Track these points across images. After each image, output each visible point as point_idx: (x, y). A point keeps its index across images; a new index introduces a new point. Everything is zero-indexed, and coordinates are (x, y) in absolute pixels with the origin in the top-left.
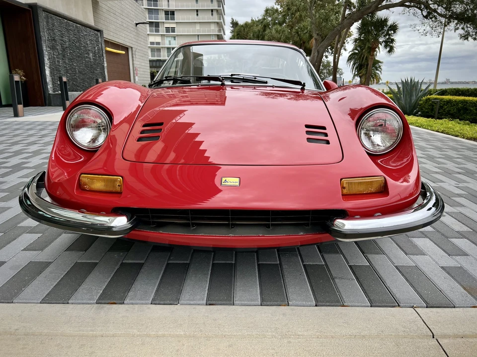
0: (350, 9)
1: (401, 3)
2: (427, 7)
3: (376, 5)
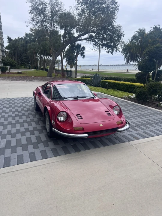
0: (65, 39)
1: (86, 39)
2: (95, 41)
3: (76, 39)
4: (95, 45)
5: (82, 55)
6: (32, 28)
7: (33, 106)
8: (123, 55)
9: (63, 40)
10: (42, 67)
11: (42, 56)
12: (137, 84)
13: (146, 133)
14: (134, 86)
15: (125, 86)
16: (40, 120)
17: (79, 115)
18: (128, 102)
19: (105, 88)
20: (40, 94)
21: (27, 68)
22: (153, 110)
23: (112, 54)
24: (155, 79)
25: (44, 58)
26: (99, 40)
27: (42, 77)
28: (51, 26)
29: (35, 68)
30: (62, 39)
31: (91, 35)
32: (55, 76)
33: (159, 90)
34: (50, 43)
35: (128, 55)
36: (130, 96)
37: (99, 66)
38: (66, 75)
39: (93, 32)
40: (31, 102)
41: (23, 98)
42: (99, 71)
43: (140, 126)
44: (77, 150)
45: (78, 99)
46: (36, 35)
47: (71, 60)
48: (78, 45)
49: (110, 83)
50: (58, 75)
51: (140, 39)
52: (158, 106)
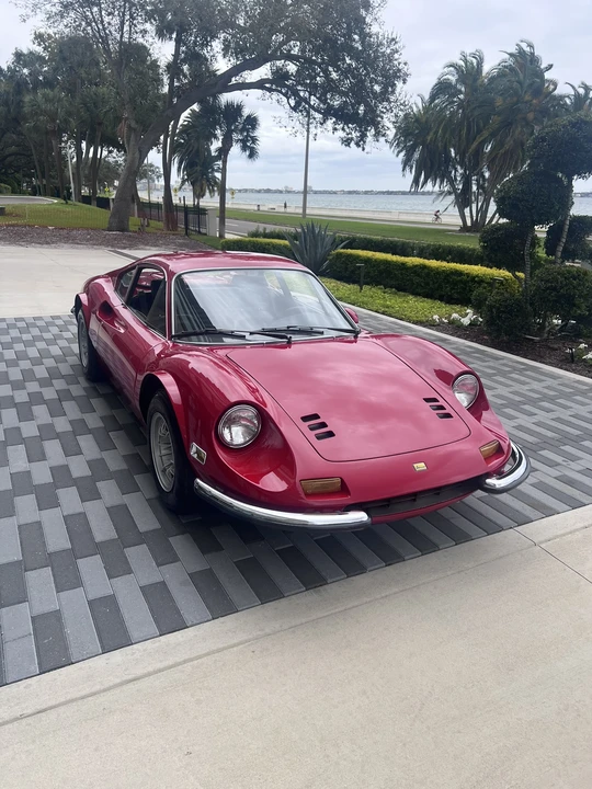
0: (179, 80)
1: (260, 85)
2: (296, 93)
3: (224, 82)
4: (294, 109)
5: (244, 148)
6: (42, 31)
7: (73, 360)
8: (399, 152)
9: (171, 84)
10: (85, 191)
11: (84, 145)
12: (476, 268)
13: (571, 482)
14: (465, 277)
15: (428, 275)
16: (111, 423)
17: (316, 416)
18: (454, 343)
19: (348, 282)
20: (108, 311)
21: (24, 193)
22: (559, 377)
23: (363, 149)
24: (559, 254)
25: (91, 155)
26: (313, 89)
27: (87, 229)
28: (122, 23)
29: (56, 194)
30: (166, 79)
31: (281, 69)
32: (141, 229)
33: (580, 296)
34: (118, 93)
35: (416, 155)
36: (455, 315)
37: (305, 192)
38: (185, 227)
39: (290, 57)
40: (61, 338)
41: (22, 319)
42: (308, 212)
43: (534, 447)
44: (312, 580)
45: (295, 338)
46: (57, 58)
47: (199, 168)
48: (229, 106)
49: (368, 261)
50: (153, 223)
51: (462, 96)
52: (573, 361)
